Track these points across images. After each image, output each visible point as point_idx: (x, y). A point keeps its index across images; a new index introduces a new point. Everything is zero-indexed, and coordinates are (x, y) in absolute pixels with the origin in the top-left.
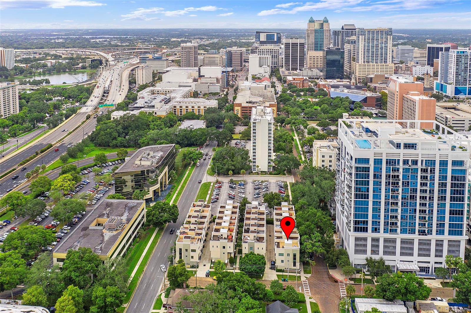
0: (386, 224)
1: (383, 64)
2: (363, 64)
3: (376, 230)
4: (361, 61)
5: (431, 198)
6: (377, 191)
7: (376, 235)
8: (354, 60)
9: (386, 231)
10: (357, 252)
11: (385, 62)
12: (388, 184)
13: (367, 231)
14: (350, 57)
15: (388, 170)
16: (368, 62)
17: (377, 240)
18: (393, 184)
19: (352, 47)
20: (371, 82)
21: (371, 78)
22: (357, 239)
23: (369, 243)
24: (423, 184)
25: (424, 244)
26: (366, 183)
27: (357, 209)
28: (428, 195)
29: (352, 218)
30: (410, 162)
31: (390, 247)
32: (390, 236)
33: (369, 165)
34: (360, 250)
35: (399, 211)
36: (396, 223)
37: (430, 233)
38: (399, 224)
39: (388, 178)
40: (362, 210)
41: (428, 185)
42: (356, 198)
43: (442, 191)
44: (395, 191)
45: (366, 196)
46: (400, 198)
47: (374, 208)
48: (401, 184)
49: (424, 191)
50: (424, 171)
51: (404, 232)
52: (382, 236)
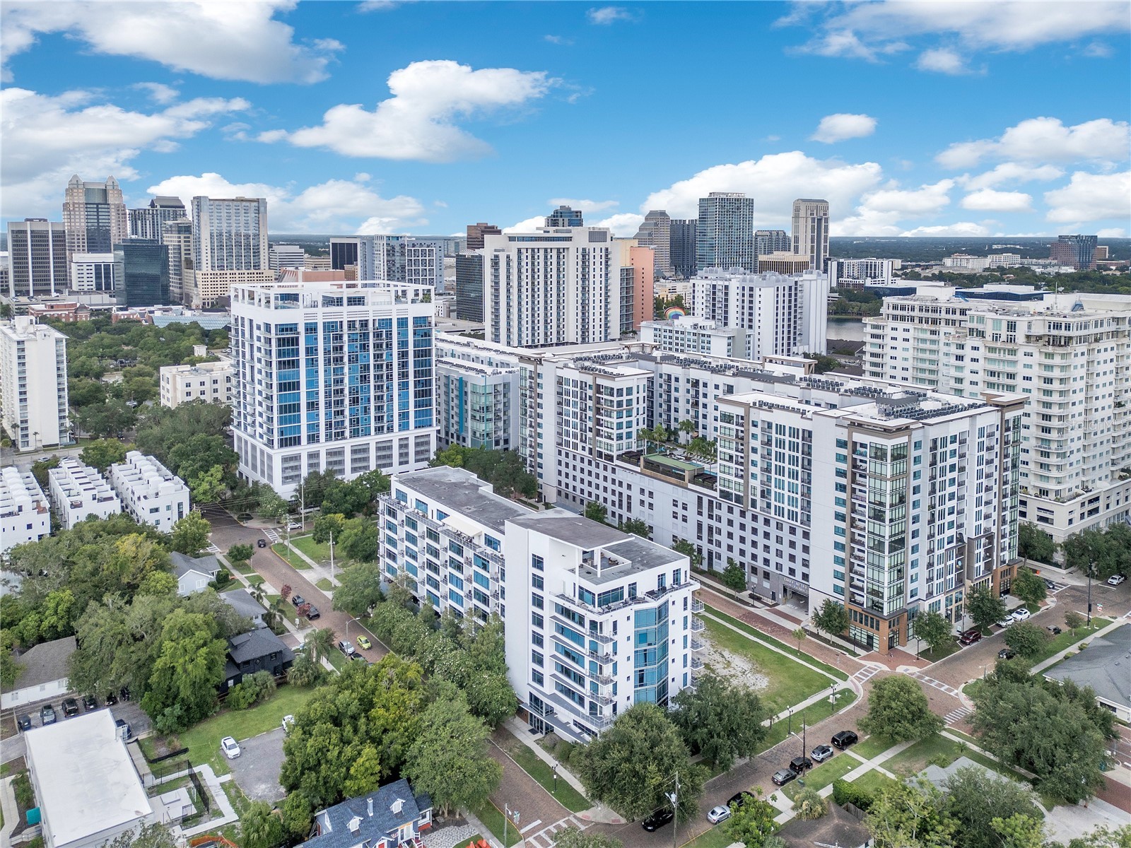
0: (328, 426)
1: (252, 271)
2: (210, 271)
3: (313, 439)
4: (206, 267)
5: (390, 377)
6: (312, 374)
7: (313, 447)
8: (189, 265)
9: (329, 438)
10: (286, 479)
12: (327, 362)
13: (299, 443)
15: (327, 339)
16: (222, 268)
17: (317, 455)
18: (336, 360)
19: (182, 239)
22: (285, 460)
23: (304, 462)
24: (378, 357)
25: (384, 448)
26: (295, 364)
27: (282, 409)
28: (385, 372)
29: (276, 426)
30: (357, 325)
31: (335, 463)
32: (335, 444)
33: (298, 333)
34: (291, 477)
35: (347, 402)
36: (343, 422)
37: (390, 429)
38: (347, 423)
39: (326, 352)
40: (290, 410)
41: (384, 357)
42: (281, 391)
43: (404, 365)
44: (339, 371)
45: (296, 386)
46: (346, 381)
47: (308, 403)
48: (346, 359)
49: (379, 367)
50: (378, 335)
51: (355, 434)
52: (323, 447)
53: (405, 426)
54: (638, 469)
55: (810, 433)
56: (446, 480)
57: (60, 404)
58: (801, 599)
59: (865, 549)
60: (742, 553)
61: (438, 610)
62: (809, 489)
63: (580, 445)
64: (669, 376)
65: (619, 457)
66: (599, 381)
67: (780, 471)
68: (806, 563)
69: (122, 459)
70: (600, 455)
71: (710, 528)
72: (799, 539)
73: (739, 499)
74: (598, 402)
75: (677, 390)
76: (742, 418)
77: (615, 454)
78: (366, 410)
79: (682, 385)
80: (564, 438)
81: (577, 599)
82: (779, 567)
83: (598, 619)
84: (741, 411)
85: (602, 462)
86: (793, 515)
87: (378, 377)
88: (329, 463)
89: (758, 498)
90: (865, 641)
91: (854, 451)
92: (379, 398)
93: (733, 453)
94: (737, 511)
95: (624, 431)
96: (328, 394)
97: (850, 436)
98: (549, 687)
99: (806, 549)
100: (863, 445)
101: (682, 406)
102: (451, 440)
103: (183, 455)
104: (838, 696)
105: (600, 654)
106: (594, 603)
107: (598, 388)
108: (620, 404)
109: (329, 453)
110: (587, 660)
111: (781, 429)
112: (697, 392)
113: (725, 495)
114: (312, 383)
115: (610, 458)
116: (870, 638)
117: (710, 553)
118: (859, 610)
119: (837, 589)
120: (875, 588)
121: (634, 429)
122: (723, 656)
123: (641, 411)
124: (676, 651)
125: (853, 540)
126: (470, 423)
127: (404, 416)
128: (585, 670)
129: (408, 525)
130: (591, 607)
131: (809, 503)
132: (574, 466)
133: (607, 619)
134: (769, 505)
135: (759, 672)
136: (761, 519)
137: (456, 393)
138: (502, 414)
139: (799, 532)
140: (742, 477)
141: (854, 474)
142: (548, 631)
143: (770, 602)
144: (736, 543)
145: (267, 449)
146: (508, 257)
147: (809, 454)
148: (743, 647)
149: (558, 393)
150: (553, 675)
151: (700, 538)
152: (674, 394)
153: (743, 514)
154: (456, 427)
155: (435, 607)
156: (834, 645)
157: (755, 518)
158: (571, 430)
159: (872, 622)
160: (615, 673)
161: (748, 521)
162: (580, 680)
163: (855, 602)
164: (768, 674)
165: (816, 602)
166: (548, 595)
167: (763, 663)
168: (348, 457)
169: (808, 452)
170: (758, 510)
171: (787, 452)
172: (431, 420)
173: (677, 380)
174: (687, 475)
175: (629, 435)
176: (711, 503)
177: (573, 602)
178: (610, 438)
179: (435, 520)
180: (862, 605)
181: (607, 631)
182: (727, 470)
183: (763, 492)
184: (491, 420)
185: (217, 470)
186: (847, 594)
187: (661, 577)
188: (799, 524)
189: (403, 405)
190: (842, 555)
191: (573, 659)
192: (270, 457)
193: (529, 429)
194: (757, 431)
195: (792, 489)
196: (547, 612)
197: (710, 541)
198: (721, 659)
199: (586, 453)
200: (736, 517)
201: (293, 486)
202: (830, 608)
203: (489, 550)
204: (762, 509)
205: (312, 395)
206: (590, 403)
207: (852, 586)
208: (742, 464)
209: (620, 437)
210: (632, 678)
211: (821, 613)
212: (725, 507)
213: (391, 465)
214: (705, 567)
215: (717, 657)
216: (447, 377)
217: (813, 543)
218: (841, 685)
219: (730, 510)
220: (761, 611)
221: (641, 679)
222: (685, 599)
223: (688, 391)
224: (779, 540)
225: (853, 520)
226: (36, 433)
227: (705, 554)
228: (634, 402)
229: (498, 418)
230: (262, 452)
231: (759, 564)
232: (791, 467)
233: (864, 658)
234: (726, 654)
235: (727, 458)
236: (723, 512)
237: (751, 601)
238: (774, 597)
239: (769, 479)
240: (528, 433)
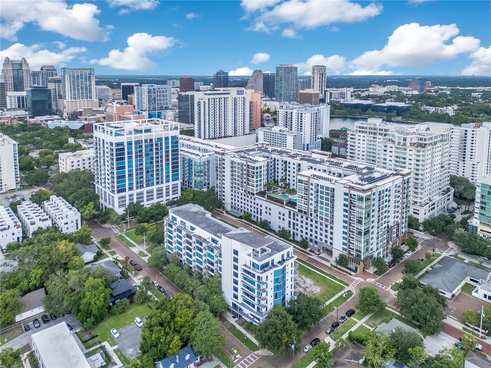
0: (137, 183)
1: (89, 100)
2: (70, 100)
3: (131, 189)
4: (68, 98)
6: (130, 162)
7: (131, 192)
8: (60, 97)
9: (137, 188)
10: (120, 206)
11: (91, 98)
12: (136, 157)
13: (125, 191)
14: (56, 95)
15: (136, 148)
16: (75, 98)
17: (132, 195)
18: (140, 156)
19: (57, 86)
20: (81, 115)
21: (81, 112)
22: (119, 198)
23: (127, 199)
24: (157, 153)
25: (160, 190)
26: (123, 159)
27: (118, 178)
28: (160, 159)
29: (115, 185)
30: (148, 141)
31: (140, 198)
32: (139, 190)
33: (124, 146)
34: (122, 205)
35: (144, 173)
36: (143, 181)
37: (162, 182)
38: (145, 181)
39: (136, 153)
40: (121, 178)
41: (159, 153)
42: (117, 170)
43: (167, 156)
44: (141, 160)
45: (124, 168)
46: (144, 164)
47: (129, 174)
48: (144, 155)
49: (157, 158)
50: (157, 145)
51: (148, 185)
52: (135, 192)
53: (168, 181)
54: (265, 199)
55: (334, 189)
56: (191, 210)
57: (16, 172)
58: (330, 252)
59: (355, 234)
60: (307, 233)
61: (192, 266)
62: (333, 210)
63: (241, 188)
64: (275, 159)
65: (257, 194)
66: (249, 164)
67: (322, 203)
68: (331, 239)
69: (48, 199)
70: (249, 192)
71: (294, 224)
72: (329, 230)
73: (305, 213)
74: (248, 172)
75: (278, 164)
76: (307, 182)
77: (255, 193)
78: (152, 175)
79: (280, 163)
80: (234, 185)
81: (252, 267)
82: (321, 239)
83: (260, 275)
84: (307, 179)
85: (250, 196)
86: (327, 220)
87: (157, 162)
88: (137, 198)
89: (313, 213)
90: (354, 269)
91: (351, 197)
92: (157, 170)
93: (303, 195)
94: (304, 217)
95: (259, 183)
96: (137, 170)
97: (349, 191)
98: (240, 300)
99: (332, 233)
100: (354, 195)
101: (280, 171)
102: (185, 183)
103: (77, 198)
104: (346, 293)
105: (261, 288)
106: (259, 269)
107: (248, 166)
108: (257, 173)
109: (138, 194)
110: (256, 291)
111: (322, 187)
112: (286, 166)
113: (300, 211)
114: (130, 166)
115: (253, 194)
116: (356, 268)
117: (294, 233)
118: (352, 257)
119: (343, 249)
120: (359, 249)
121: (262, 183)
122: (302, 279)
123: (265, 175)
124: (289, 283)
125: (350, 231)
126: (193, 177)
127: (168, 177)
128: (255, 295)
129: (178, 231)
130: (257, 270)
131: (333, 216)
132: (238, 197)
133: (263, 276)
134: (317, 216)
135: (316, 285)
136: (314, 221)
137: (187, 164)
138: (207, 173)
139: (329, 227)
140: (306, 204)
141: (351, 206)
142: (240, 279)
143: (317, 253)
144: (304, 230)
145: (111, 194)
146: (204, 102)
147: (333, 197)
148: (309, 274)
149: (231, 167)
150: (242, 296)
151: (290, 227)
152: (277, 166)
153: (307, 219)
154: (187, 178)
155: (190, 265)
156: (343, 271)
157: (312, 220)
158: (237, 182)
159: (357, 262)
160: (267, 295)
161: (309, 221)
162: (253, 298)
163: (350, 254)
164: (320, 286)
165: (336, 254)
166: (240, 265)
167: (318, 281)
168: (145, 195)
169: (333, 196)
170: (313, 217)
171: (324, 196)
172: (178, 177)
173: (278, 160)
174: (284, 202)
175: (260, 185)
176: (294, 214)
177: (250, 268)
178: (253, 186)
179: (189, 229)
180: (353, 255)
181: (264, 280)
182: (301, 201)
183: (315, 210)
184: (202, 176)
185: (91, 204)
186: (348, 251)
187: (283, 256)
188: (329, 223)
189: (167, 172)
190: (346, 236)
191: (250, 290)
192: (113, 197)
193: (219, 181)
194: (313, 187)
195: (327, 210)
196: (240, 272)
197: (294, 229)
198: (302, 280)
199: (243, 192)
200: (304, 220)
201: (123, 208)
202: (341, 256)
203: (214, 245)
204: (314, 217)
205: (130, 171)
206: (245, 172)
207: (349, 248)
208: (306, 199)
209: (257, 186)
210: (273, 296)
211: (338, 259)
212: (300, 215)
213: (162, 197)
214: (291, 238)
215: (300, 279)
216: (184, 158)
217: (334, 231)
218: (347, 289)
219: (302, 217)
220: (314, 257)
221: (276, 296)
222: (292, 263)
223: (282, 165)
224: (321, 229)
225: (350, 223)
226: (6, 185)
227: (292, 233)
228: (263, 171)
229: (205, 175)
230: (109, 195)
231: (313, 238)
232: (326, 202)
233: (355, 276)
234: (303, 277)
235: (301, 197)
236: (299, 218)
237: (310, 253)
238: (319, 251)
239: (317, 205)
240: (219, 182)
